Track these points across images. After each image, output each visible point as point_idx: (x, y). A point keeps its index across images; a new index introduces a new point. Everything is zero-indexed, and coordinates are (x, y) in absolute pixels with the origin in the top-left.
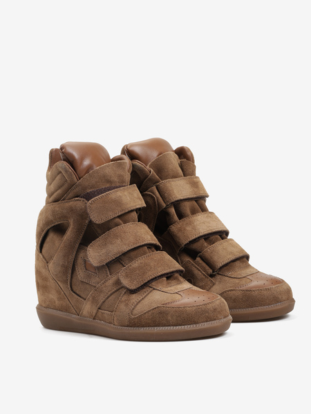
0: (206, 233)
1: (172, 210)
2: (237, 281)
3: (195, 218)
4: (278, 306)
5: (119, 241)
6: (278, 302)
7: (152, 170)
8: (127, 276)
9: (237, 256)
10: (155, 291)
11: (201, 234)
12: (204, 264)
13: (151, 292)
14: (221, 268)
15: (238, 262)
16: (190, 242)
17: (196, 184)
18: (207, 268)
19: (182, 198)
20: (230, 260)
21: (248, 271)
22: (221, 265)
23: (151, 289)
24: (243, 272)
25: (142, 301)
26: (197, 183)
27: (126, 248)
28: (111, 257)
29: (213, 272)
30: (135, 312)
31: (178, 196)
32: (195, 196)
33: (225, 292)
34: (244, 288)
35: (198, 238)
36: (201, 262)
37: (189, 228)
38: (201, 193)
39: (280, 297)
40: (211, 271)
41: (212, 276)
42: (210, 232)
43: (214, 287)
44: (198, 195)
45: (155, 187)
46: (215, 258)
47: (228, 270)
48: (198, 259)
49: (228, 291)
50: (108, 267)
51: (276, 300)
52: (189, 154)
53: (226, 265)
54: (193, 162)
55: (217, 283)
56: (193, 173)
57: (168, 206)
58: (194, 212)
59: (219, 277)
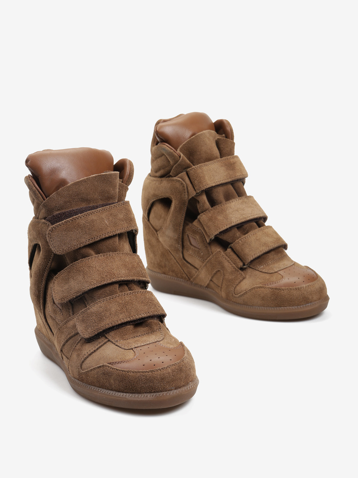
0: (239, 222)
1: (204, 198)
2: (267, 276)
3: (228, 205)
4: (307, 308)
5: (80, 278)
6: (308, 302)
7: (182, 155)
8: (83, 321)
9: (271, 248)
10: (109, 343)
11: (233, 224)
12: (235, 257)
13: (105, 343)
14: (252, 261)
15: (273, 253)
16: (221, 233)
17: (233, 165)
18: (238, 260)
19: (214, 185)
20: (262, 252)
21: (283, 264)
22: (252, 259)
23: (106, 340)
24: (276, 265)
25: (94, 354)
26: (234, 163)
27: (87, 287)
28: (72, 295)
29: (244, 265)
30: (84, 366)
31: (209, 182)
32: (230, 180)
33: (254, 288)
34: (274, 286)
35: (230, 228)
36: (232, 253)
37: (220, 218)
38: (238, 175)
39: (310, 297)
40: (241, 264)
41: (242, 269)
42: (243, 220)
43: (244, 281)
44: (233, 179)
45: (185, 173)
46: (247, 251)
47: (260, 264)
48: (229, 250)
49: (257, 288)
50: (72, 305)
51: (306, 300)
52: (228, 129)
53: (259, 257)
54: (232, 138)
55: (247, 277)
56: (231, 152)
57: (199, 194)
58: (228, 197)
59: (249, 271)
